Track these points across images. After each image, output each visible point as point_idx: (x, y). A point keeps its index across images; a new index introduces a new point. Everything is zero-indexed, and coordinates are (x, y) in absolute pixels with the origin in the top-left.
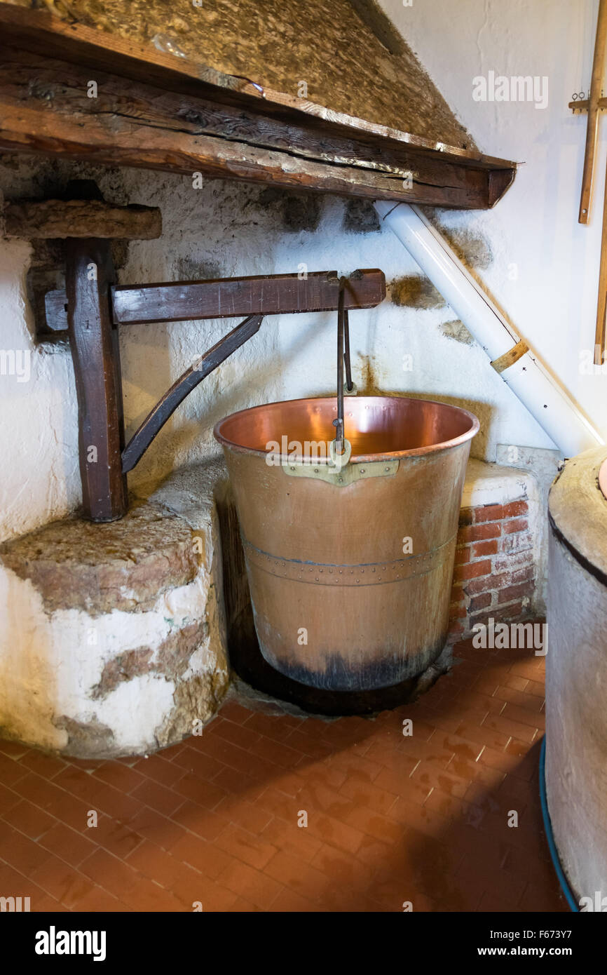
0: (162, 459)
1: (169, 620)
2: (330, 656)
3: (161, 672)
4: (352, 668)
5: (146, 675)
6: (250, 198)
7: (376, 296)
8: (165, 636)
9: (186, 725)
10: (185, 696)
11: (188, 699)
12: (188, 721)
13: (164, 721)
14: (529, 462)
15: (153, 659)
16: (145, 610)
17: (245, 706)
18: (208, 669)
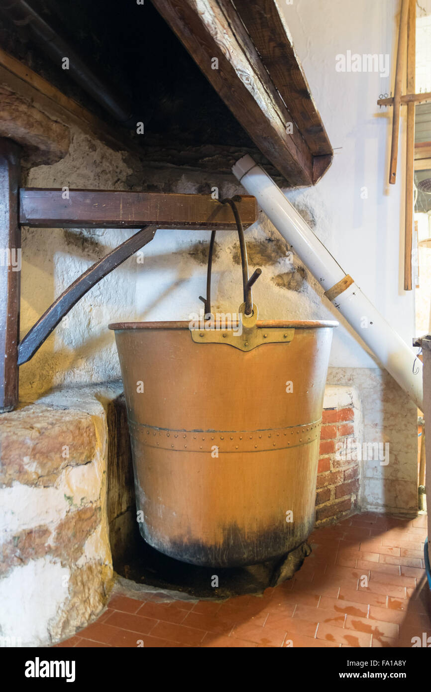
0: (42, 374)
1: (69, 498)
2: (227, 527)
3: (57, 556)
4: (248, 537)
5: (43, 559)
6: (119, 177)
7: (252, 216)
8: (63, 515)
9: (80, 617)
10: (79, 584)
11: (82, 588)
12: (81, 612)
13: (58, 612)
14: (350, 379)
15: (51, 541)
16: (46, 485)
17: (133, 598)
18: (99, 558)
